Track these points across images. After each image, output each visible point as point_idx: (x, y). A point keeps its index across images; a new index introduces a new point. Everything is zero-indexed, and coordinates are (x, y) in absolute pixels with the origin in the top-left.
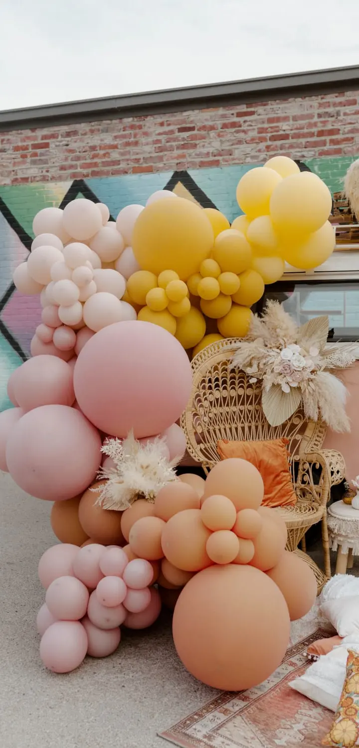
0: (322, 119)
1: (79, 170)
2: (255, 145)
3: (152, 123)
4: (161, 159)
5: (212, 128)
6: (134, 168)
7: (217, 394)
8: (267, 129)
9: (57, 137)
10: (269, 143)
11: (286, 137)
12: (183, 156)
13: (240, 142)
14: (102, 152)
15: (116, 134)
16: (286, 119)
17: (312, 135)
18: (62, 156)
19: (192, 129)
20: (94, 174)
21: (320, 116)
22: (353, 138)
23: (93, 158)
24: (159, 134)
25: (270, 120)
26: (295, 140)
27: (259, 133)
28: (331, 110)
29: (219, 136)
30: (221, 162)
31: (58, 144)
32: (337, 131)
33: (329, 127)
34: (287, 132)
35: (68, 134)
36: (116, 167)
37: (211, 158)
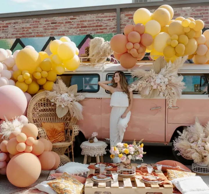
0: (97, 22)
1: (18, 35)
2: (76, 29)
3: (43, 21)
4: (45, 32)
5: (62, 23)
6: (37, 35)
7: (42, 108)
8: (80, 24)
9: (11, 24)
10: (80, 29)
11: (86, 27)
12: (53, 32)
13: (71, 28)
14: (26, 29)
15: (30, 24)
16: (86, 21)
17: (94, 26)
18: (13, 30)
19: (56, 23)
20: (23, 37)
21: (96, 21)
22: (106, 28)
23: (23, 31)
24: (45, 24)
25: (81, 21)
26: (88, 28)
27: (77, 25)
28: (99, 19)
29: (64, 26)
30: (65, 34)
31: (11, 26)
32: (101, 26)
33: (99, 24)
34: (86, 25)
35: (15, 23)
36: (30, 35)
37: (62, 33)
